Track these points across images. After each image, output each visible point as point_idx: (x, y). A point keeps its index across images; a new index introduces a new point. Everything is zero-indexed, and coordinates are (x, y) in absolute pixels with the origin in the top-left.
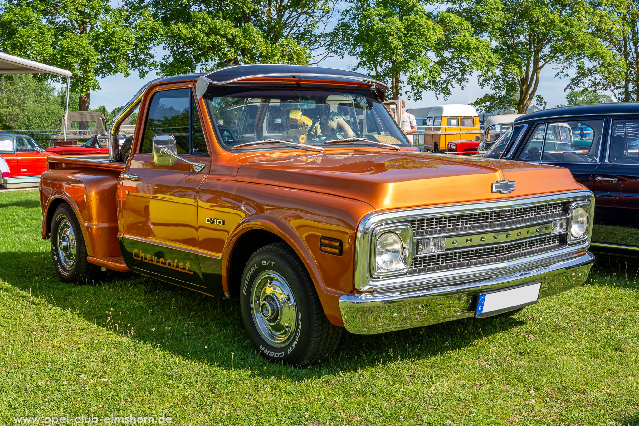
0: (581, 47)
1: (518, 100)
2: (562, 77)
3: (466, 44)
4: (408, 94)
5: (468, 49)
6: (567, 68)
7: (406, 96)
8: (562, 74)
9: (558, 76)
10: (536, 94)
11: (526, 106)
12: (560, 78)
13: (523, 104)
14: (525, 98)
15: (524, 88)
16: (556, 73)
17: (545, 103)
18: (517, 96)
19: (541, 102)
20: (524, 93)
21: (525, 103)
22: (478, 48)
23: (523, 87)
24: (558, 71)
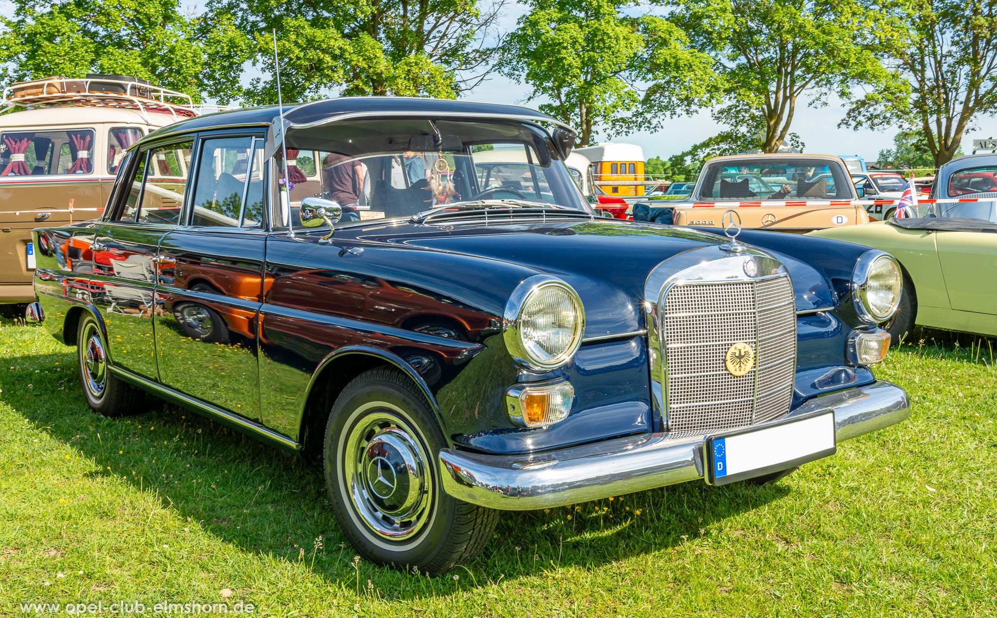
0: (844, 64)
1: (764, 140)
2: (819, 106)
3: (673, 61)
4: (608, 131)
5: (677, 67)
6: (826, 94)
7: (605, 135)
8: (818, 102)
9: (813, 105)
10: (790, 131)
11: (775, 148)
12: (816, 107)
13: (770, 145)
14: (773, 137)
15: (772, 123)
16: (810, 101)
17: (803, 144)
18: (762, 135)
19: (798, 143)
20: (772, 129)
21: (773, 144)
22: (691, 66)
23: (771, 120)
24: (813, 98)
